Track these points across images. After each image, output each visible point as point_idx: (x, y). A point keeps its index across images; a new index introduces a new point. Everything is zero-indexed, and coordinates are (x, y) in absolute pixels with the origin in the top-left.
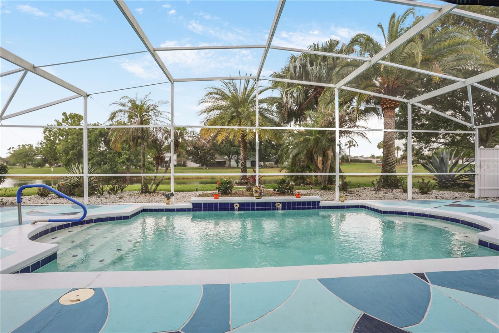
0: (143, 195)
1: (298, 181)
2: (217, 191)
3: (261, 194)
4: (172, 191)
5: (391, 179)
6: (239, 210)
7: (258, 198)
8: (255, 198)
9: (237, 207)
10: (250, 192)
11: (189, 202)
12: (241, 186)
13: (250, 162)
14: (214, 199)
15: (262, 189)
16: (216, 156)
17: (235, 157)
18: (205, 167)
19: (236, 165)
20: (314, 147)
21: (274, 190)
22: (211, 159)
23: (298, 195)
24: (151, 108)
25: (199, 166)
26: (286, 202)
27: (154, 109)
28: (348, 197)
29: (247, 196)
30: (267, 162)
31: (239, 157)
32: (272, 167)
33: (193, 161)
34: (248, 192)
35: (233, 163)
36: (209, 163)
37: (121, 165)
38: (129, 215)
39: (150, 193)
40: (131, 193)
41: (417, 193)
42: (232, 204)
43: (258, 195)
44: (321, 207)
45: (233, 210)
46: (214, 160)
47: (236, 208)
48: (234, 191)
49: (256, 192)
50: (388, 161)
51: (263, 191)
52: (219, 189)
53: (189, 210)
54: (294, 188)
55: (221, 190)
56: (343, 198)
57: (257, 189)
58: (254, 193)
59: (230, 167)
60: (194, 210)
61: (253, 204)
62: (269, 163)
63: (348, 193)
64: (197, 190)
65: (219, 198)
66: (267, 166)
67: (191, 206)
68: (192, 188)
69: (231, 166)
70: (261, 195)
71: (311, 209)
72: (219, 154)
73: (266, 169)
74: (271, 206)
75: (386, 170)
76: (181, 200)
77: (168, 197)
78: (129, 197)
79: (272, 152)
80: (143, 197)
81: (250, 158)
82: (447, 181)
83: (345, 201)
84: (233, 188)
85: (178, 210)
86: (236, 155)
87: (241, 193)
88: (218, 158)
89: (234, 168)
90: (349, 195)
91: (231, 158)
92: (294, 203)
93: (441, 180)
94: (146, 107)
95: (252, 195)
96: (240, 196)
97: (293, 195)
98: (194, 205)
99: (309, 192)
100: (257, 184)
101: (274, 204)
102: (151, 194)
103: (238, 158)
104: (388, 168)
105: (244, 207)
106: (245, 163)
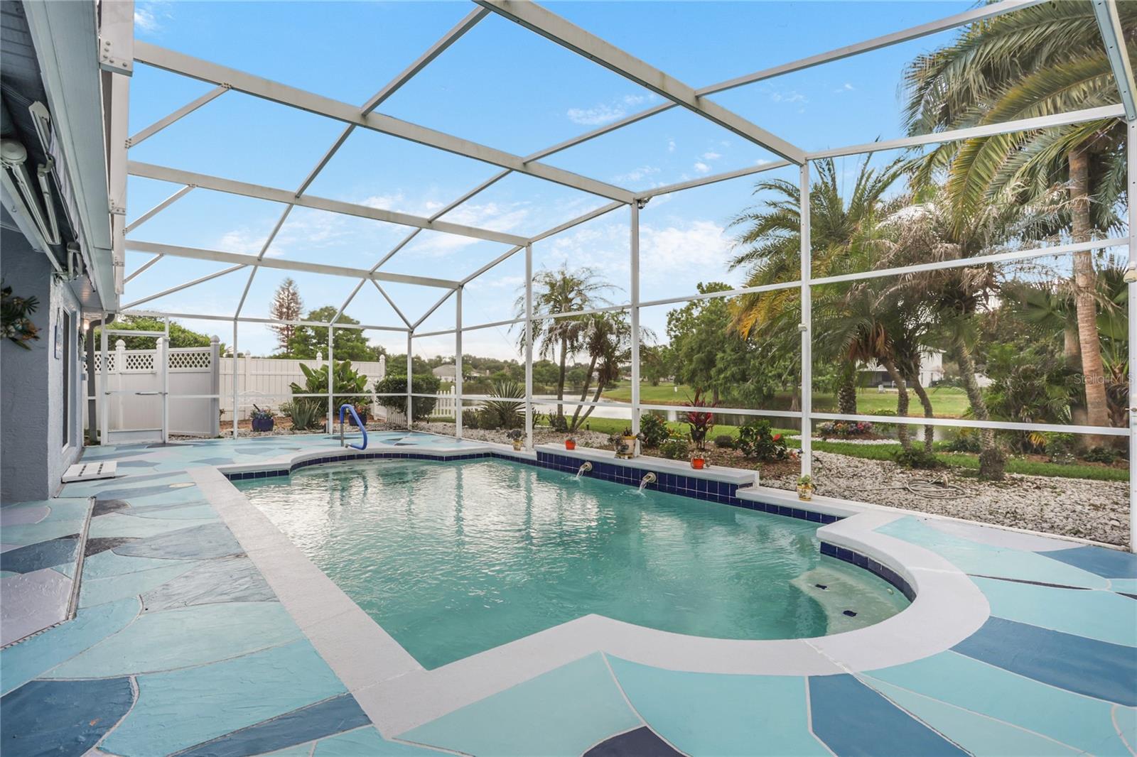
6: (591, 475)
7: (620, 458)
14: (565, 450)
26: (664, 474)
37: (776, 381)
42: (582, 463)
44: (739, 499)
60: (539, 464)
65: (576, 448)
67: (536, 456)
71: (716, 501)
74: (640, 478)
98: (540, 455)
101: (644, 473)
105: (599, 470)
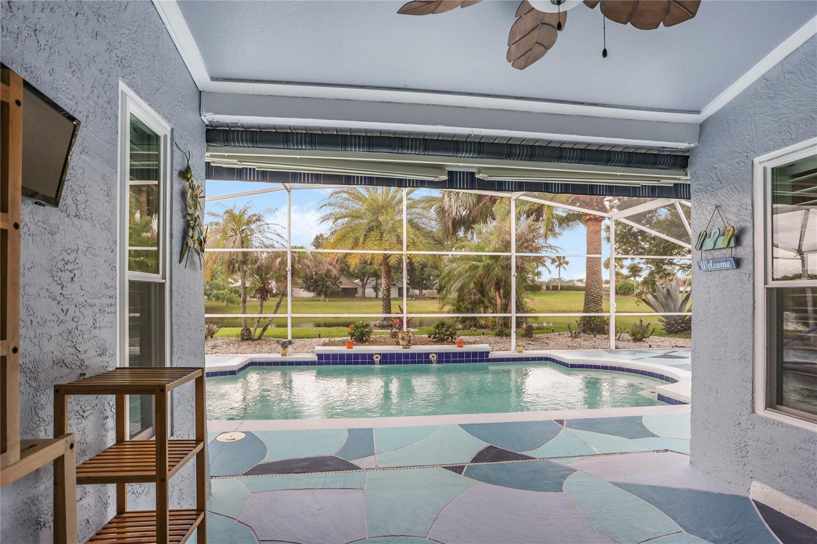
0: (246, 343)
1: (467, 322)
2: (349, 338)
3: (409, 341)
4: (290, 338)
5: (596, 321)
6: (381, 363)
7: (406, 348)
8: (401, 347)
9: (378, 360)
10: (395, 339)
11: (313, 352)
12: (383, 331)
13: (398, 289)
15: (411, 335)
16: (341, 280)
17: (372, 282)
18: (322, 297)
19: (373, 294)
20: (484, 278)
21: (429, 337)
22: (333, 285)
23: (461, 344)
24: (254, 218)
25: (312, 296)
26: (443, 353)
27: (258, 220)
28: (530, 345)
29: (391, 344)
30: (426, 289)
31: (379, 281)
32: (433, 298)
33: (303, 288)
34: (393, 339)
35: (369, 292)
36: (329, 291)
38: (236, 369)
39: (254, 340)
40: (227, 340)
41: (628, 340)
42: (371, 356)
43: (405, 343)
44: (490, 359)
45: (373, 363)
46: (338, 287)
47: (376, 360)
48: (373, 337)
49: (403, 339)
50: (592, 296)
51: (412, 338)
52: (352, 335)
53: (313, 363)
54: (457, 333)
55: (355, 336)
56: (521, 348)
57: (404, 335)
58: (400, 340)
59: (364, 298)
60: (319, 363)
61: (399, 355)
62: (428, 291)
63: (532, 340)
64: (320, 337)
65: (353, 347)
66: (426, 296)
67: (315, 358)
68: (311, 334)
69: (366, 296)
70: (409, 343)
71: (477, 362)
72: (346, 276)
73: (423, 301)
74: (424, 358)
75: (589, 308)
76: (299, 349)
77: (285, 346)
78: (225, 346)
79: (433, 273)
80: (244, 345)
81: (398, 283)
82: (677, 323)
83: (524, 351)
84: (372, 334)
85: (299, 363)
86: (374, 279)
87: (383, 341)
88: (345, 283)
89: (370, 299)
90: (533, 343)
91: (366, 284)
92: (455, 354)
93: (670, 322)
94: (246, 217)
95: (398, 344)
96: (381, 345)
97: (454, 343)
98: (320, 356)
99: (478, 340)
100: (405, 329)
101: (427, 355)
102: (256, 342)
103: (377, 284)
104: (592, 304)
105: (387, 359)
106: (388, 290)
